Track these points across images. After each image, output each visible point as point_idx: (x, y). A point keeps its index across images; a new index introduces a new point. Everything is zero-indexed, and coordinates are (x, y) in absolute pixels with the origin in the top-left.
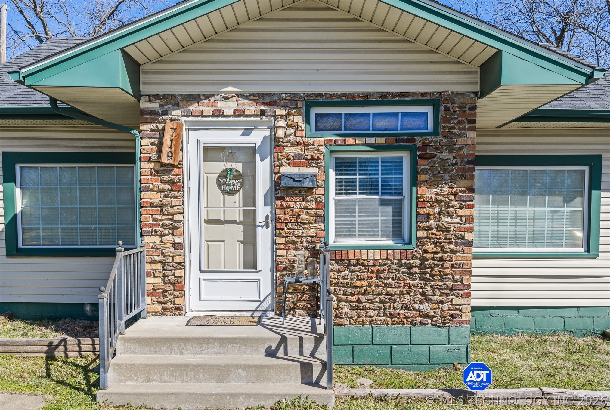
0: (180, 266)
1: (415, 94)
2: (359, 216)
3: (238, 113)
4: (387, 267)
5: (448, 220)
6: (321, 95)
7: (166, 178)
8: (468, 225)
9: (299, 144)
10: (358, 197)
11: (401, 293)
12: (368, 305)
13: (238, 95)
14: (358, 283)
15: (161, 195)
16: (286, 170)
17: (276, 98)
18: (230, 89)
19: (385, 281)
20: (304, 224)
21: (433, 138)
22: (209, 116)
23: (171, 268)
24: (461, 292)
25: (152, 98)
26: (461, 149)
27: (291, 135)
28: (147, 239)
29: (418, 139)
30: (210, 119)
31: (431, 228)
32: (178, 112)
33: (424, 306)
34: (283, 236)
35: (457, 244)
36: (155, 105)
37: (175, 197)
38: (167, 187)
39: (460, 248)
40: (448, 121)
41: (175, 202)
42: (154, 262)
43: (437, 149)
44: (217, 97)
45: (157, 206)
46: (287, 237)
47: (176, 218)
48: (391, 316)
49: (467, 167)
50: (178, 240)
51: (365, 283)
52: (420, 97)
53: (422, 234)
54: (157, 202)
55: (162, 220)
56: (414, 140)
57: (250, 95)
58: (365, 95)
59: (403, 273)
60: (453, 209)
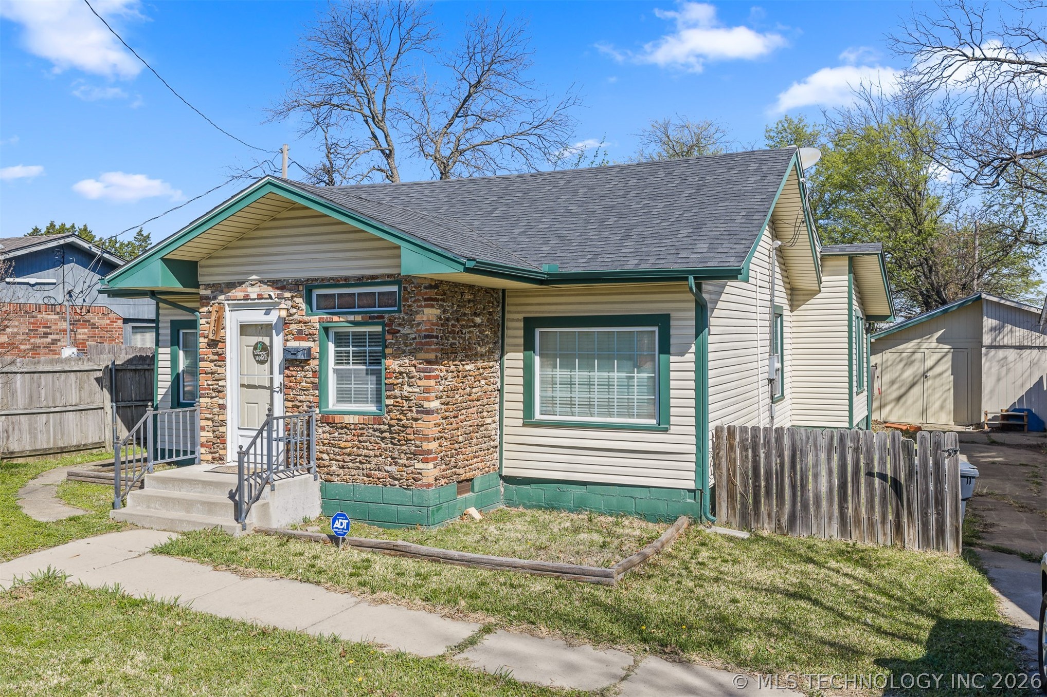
0: (223, 423)
1: (382, 276)
2: (355, 384)
3: (260, 297)
4: (365, 431)
5: (410, 390)
6: (316, 280)
7: (214, 350)
8: (426, 395)
9: (300, 322)
10: (351, 367)
11: (375, 456)
12: (351, 465)
13: (261, 282)
14: (343, 445)
15: (212, 364)
16: (293, 344)
17: (285, 283)
18: (254, 277)
19: (363, 444)
20: (304, 390)
21: (397, 315)
22: (241, 300)
23: (218, 424)
24: (421, 457)
25: (208, 286)
26: (419, 324)
27: (295, 314)
28: (202, 400)
29: (386, 316)
30: (242, 302)
31: (396, 397)
32: (222, 297)
33: (393, 469)
34: (289, 401)
35: (418, 412)
36: (208, 292)
37: (220, 366)
38: (216, 357)
39: (419, 416)
40: (406, 300)
41: (220, 370)
42: (207, 419)
43: (400, 325)
44: (247, 283)
45: (209, 373)
46: (293, 401)
47: (221, 383)
48: (368, 476)
49: (423, 341)
50: (221, 402)
51: (350, 444)
52: (387, 279)
53: (390, 402)
54: (208, 370)
55: (212, 385)
56: (383, 317)
57: (268, 281)
58: (346, 279)
59: (377, 437)
60: (413, 380)
